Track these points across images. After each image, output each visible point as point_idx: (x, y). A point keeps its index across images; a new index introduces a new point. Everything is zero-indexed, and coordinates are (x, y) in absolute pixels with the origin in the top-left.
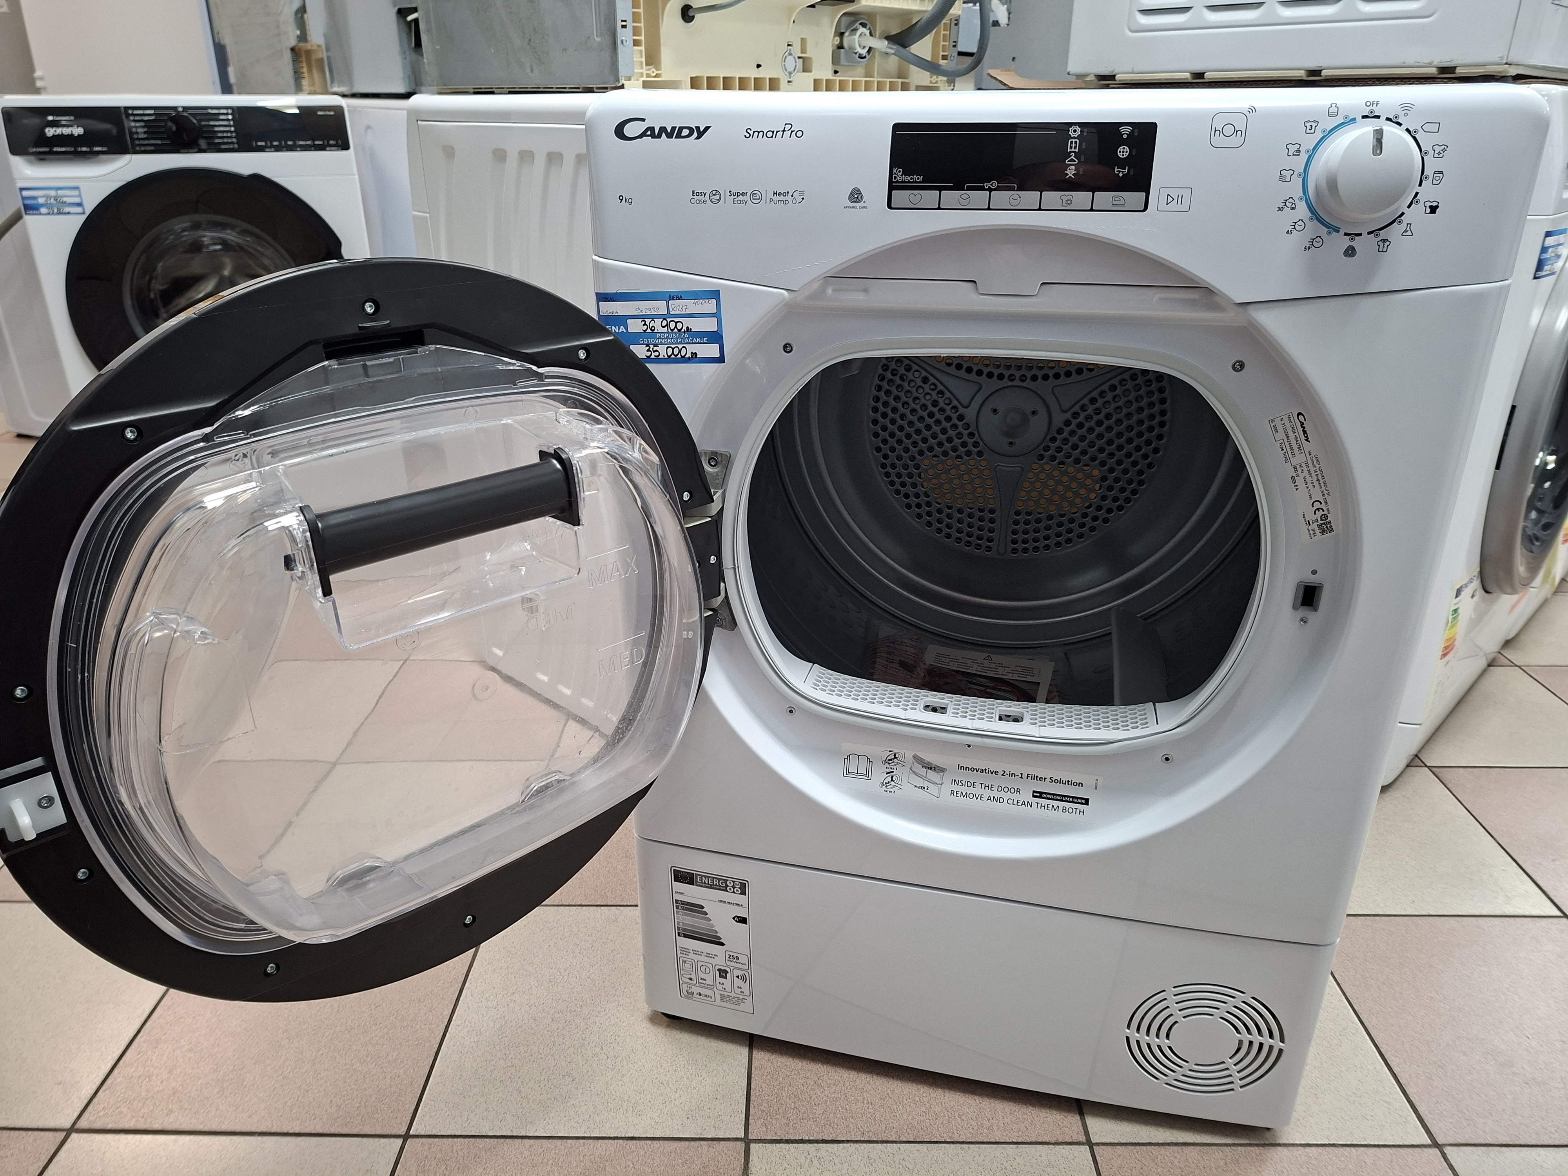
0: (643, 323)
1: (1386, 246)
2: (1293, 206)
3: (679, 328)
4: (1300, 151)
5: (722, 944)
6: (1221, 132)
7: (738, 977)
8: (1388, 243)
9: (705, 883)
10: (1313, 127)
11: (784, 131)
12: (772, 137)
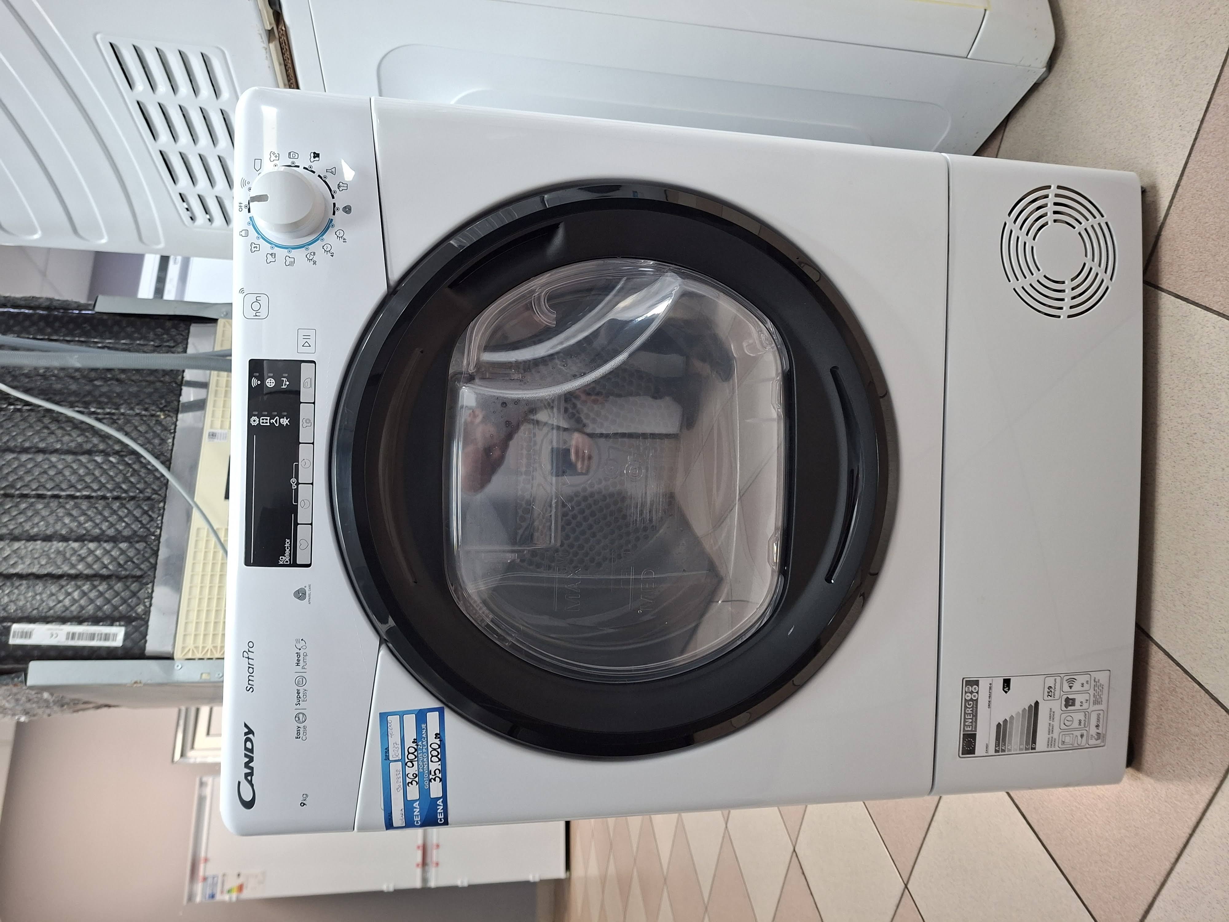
0: (410, 785)
1: (343, 185)
2: (312, 254)
3: (414, 750)
4: (272, 254)
5: (1037, 703)
6: (257, 311)
7: (1071, 687)
8: (341, 184)
9: (971, 722)
10: (255, 246)
11: (248, 658)
12: (253, 668)
